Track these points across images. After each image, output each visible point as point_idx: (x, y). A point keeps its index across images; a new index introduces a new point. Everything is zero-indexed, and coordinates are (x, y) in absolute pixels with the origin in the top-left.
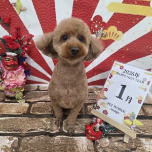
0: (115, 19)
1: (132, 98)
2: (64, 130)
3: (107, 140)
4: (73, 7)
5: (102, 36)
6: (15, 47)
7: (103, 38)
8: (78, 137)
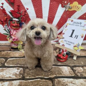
3: (81, 68)
5: (69, 8)
6: (18, 16)
7: (70, 10)
8: (62, 67)
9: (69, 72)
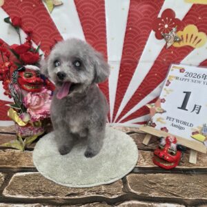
0: (194, 14)
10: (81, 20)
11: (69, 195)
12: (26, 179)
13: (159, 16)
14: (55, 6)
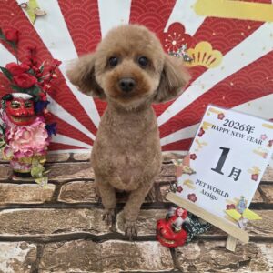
0: (207, 29)
1: (240, 171)
2: (119, 231)
3: (196, 247)
4: (132, 9)
5: (185, 61)
6: (29, 84)
8: (145, 243)
9: (161, 258)
10: (71, 34)
11: (56, 232)
12: (13, 216)
13: (166, 30)
14: (37, 16)
